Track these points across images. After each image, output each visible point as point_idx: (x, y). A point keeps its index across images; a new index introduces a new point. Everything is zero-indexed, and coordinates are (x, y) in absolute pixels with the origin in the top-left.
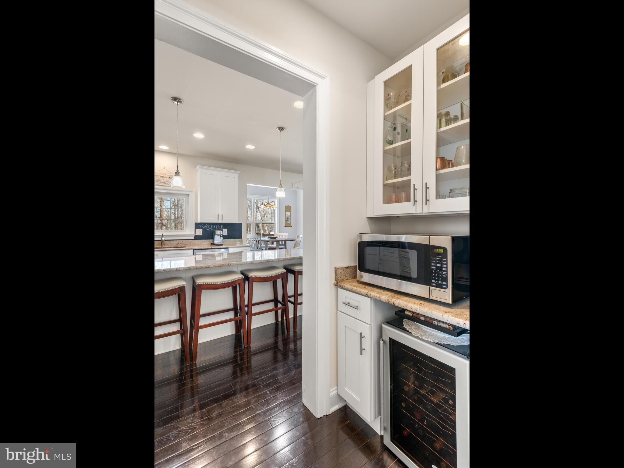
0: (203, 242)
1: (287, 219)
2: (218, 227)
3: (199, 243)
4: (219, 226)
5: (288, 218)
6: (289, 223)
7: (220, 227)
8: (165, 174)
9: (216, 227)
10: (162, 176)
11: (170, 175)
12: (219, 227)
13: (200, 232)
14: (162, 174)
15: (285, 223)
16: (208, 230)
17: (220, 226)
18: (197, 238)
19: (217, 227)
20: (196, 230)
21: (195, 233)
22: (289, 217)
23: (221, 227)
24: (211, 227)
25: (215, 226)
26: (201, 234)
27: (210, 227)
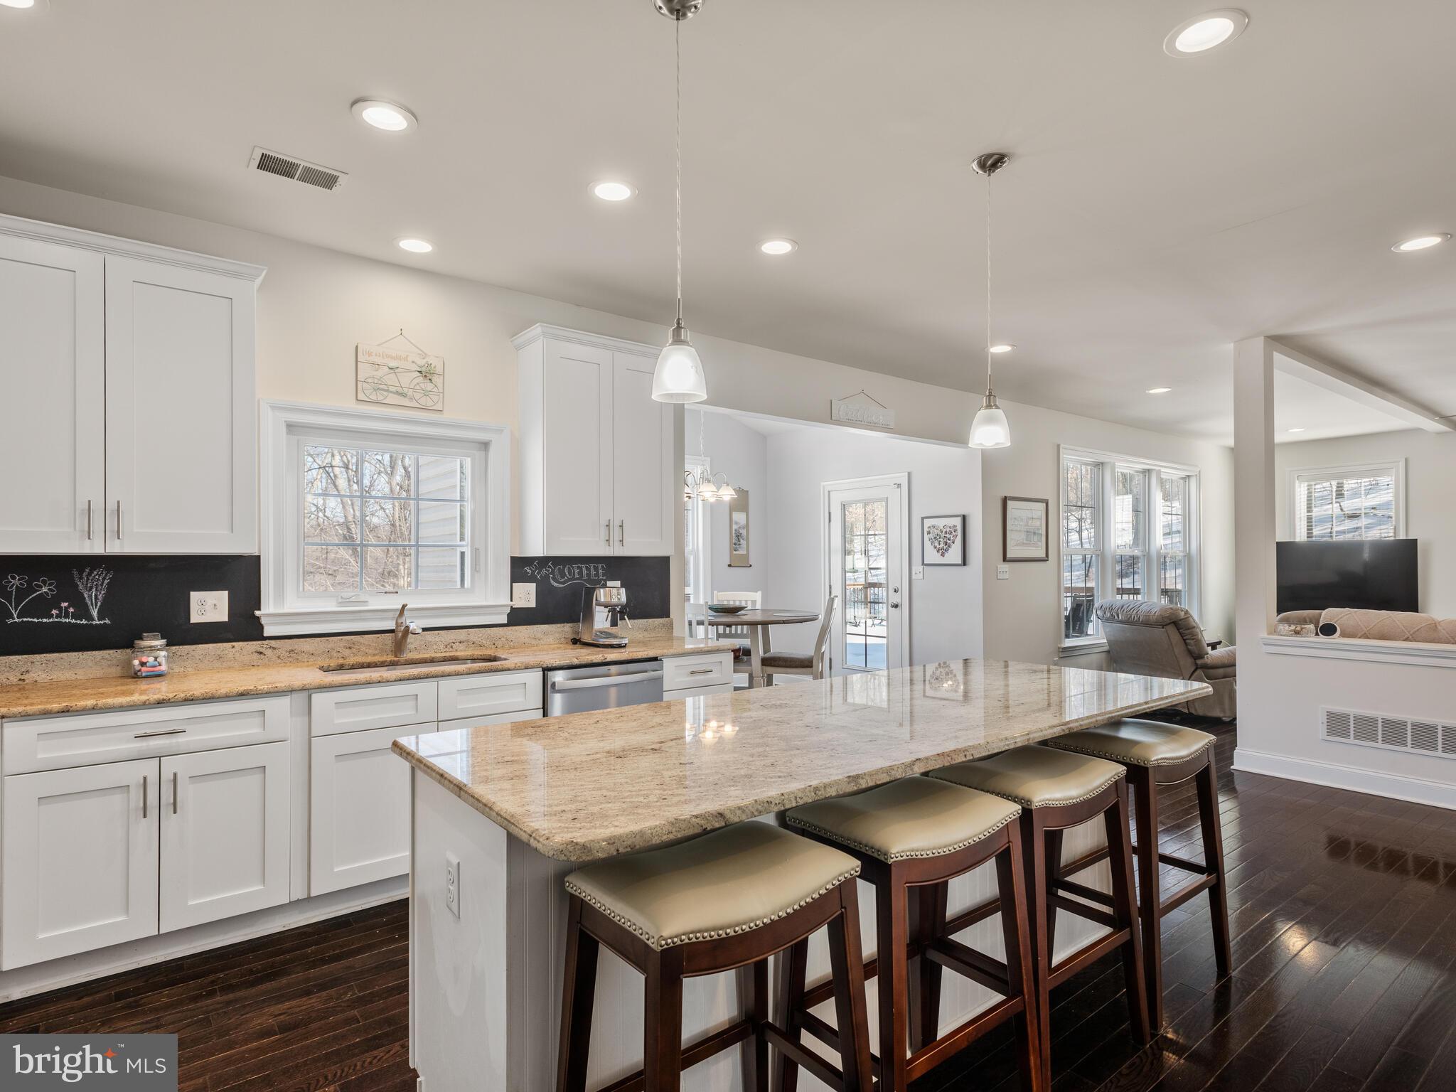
0: (539, 635)
1: (737, 539)
2: (588, 575)
3: (527, 640)
4: (592, 570)
5: (738, 536)
6: (742, 552)
7: (597, 575)
8: (406, 359)
9: (581, 573)
10: (393, 364)
11: (422, 362)
12: (593, 572)
13: (526, 595)
14: (395, 358)
15: (731, 552)
16: (556, 584)
17: (596, 569)
18: (518, 617)
19: (585, 572)
20: (514, 584)
21: (511, 600)
22: (744, 532)
23: (601, 571)
24: (566, 571)
25: (578, 568)
26: (533, 604)
27: (563, 575)
